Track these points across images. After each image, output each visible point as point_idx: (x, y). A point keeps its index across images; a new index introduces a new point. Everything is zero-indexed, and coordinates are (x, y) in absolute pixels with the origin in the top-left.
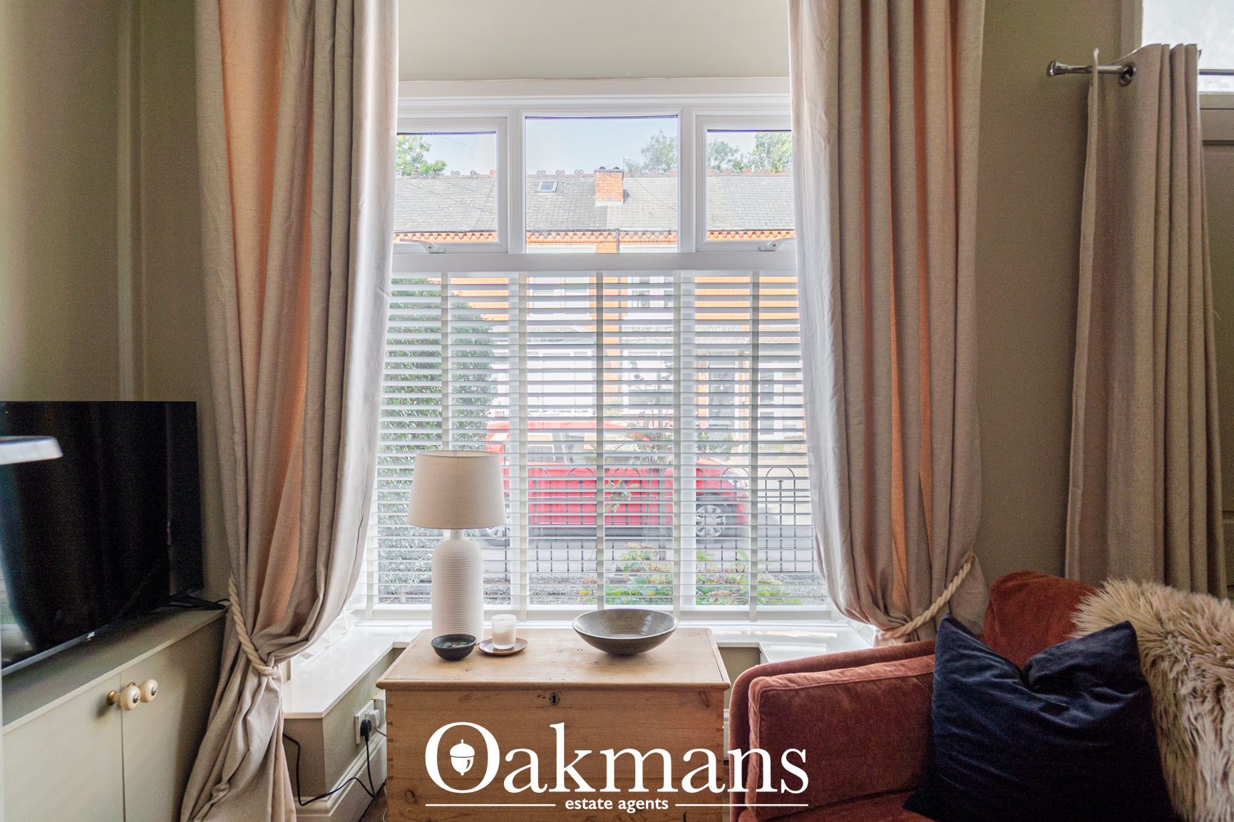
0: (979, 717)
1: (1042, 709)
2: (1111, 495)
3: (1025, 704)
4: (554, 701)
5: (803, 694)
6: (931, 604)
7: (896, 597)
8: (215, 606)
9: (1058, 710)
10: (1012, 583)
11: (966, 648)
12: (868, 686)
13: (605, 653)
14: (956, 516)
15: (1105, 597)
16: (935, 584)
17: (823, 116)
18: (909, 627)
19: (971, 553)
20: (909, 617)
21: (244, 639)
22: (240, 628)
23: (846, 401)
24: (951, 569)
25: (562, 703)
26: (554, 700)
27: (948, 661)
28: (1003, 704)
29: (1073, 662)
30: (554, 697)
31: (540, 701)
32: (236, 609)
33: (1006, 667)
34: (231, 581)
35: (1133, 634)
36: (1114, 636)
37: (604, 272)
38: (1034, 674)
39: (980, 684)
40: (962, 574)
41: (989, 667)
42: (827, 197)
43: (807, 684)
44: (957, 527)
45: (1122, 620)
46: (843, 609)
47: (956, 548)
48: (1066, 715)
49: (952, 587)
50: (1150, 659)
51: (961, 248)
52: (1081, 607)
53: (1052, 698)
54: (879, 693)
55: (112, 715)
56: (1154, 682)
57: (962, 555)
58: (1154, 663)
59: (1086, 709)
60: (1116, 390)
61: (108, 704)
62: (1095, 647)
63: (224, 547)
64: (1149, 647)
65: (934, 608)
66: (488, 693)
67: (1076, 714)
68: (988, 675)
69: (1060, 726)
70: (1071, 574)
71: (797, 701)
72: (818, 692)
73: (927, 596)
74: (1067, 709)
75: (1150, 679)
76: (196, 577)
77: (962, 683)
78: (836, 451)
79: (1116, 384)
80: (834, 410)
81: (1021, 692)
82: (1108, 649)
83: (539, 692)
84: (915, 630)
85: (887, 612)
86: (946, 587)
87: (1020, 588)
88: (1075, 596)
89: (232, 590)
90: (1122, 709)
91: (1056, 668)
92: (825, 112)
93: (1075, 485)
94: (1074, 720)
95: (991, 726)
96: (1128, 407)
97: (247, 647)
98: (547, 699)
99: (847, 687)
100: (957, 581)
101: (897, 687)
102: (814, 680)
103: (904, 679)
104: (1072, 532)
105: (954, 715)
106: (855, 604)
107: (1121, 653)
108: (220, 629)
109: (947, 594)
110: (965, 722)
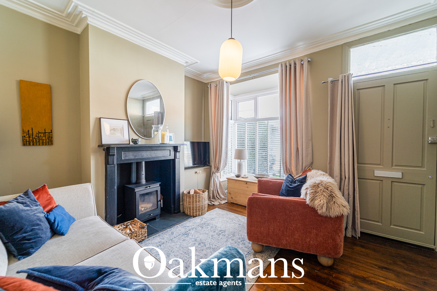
8: (211, 166)
19: (309, 167)
21: (213, 170)
22: (213, 168)
25: (247, 184)
26: (246, 183)
32: (213, 166)
34: (212, 163)
35: (306, 176)
55: (197, 174)
61: (196, 172)
63: (212, 161)
76: (209, 163)
89: (212, 164)
97: (214, 171)
108: (211, 168)
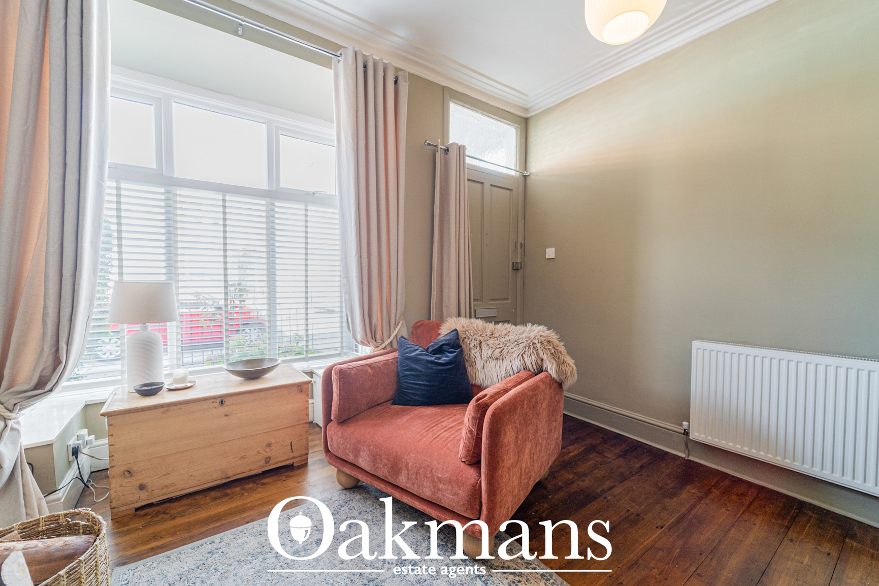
0: (415, 366)
1: (435, 359)
2: (444, 294)
3: (430, 359)
4: (222, 403)
5: (354, 369)
6: (390, 336)
7: (378, 336)
9: (439, 358)
10: (418, 324)
11: (409, 345)
12: (377, 364)
13: (243, 379)
14: (399, 302)
15: (448, 323)
16: (392, 329)
17: (351, 140)
18: (383, 345)
19: (402, 317)
20: (383, 341)
23: (361, 257)
24: (397, 323)
25: (225, 403)
27: (403, 350)
28: (422, 360)
29: (442, 343)
30: (222, 401)
31: (215, 405)
33: (422, 349)
35: (458, 333)
36: (453, 333)
37: (227, 194)
38: (430, 350)
39: (415, 355)
40: (400, 324)
41: (417, 350)
42: (353, 173)
43: (355, 366)
44: (399, 306)
45: (454, 329)
46: (359, 341)
47: (398, 315)
48: (442, 360)
49: (397, 329)
50: (462, 339)
51: (399, 202)
52: (441, 328)
53: (437, 356)
54: (380, 366)
56: (464, 346)
57: (400, 318)
58: (463, 340)
59: (447, 356)
60: (445, 258)
62: (448, 337)
64: (462, 336)
65: (392, 337)
66: (180, 406)
67: (444, 359)
68: (417, 352)
69: (440, 363)
70: (433, 319)
71: (353, 372)
72: (360, 368)
73: (389, 334)
74: (441, 358)
75: (462, 345)
77: (409, 356)
78: (357, 277)
79: (445, 256)
80: (357, 260)
81: (428, 355)
82: (452, 337)
83: (213, 400)
84: (385, 347)
85: (376, 341)
86: (395, 330)
87: (422, 325)
88: (438, 325)
90: (457, 354)
91: (437, 346)
92: (352, 139)
93: (434, 291)
94: (445, 360)
95: (419, 368)
96: (449, 264)
98: (218, 403)
99: (369, 365)
100: (399, 327)
101: (386, 363)
102: (358, 364)
103: (388, 360)
104: (433, 307)
105: (407, 368)
106: (365, 338)
107: (455, 338)
109: (395, 332)
110: (411, 369)
